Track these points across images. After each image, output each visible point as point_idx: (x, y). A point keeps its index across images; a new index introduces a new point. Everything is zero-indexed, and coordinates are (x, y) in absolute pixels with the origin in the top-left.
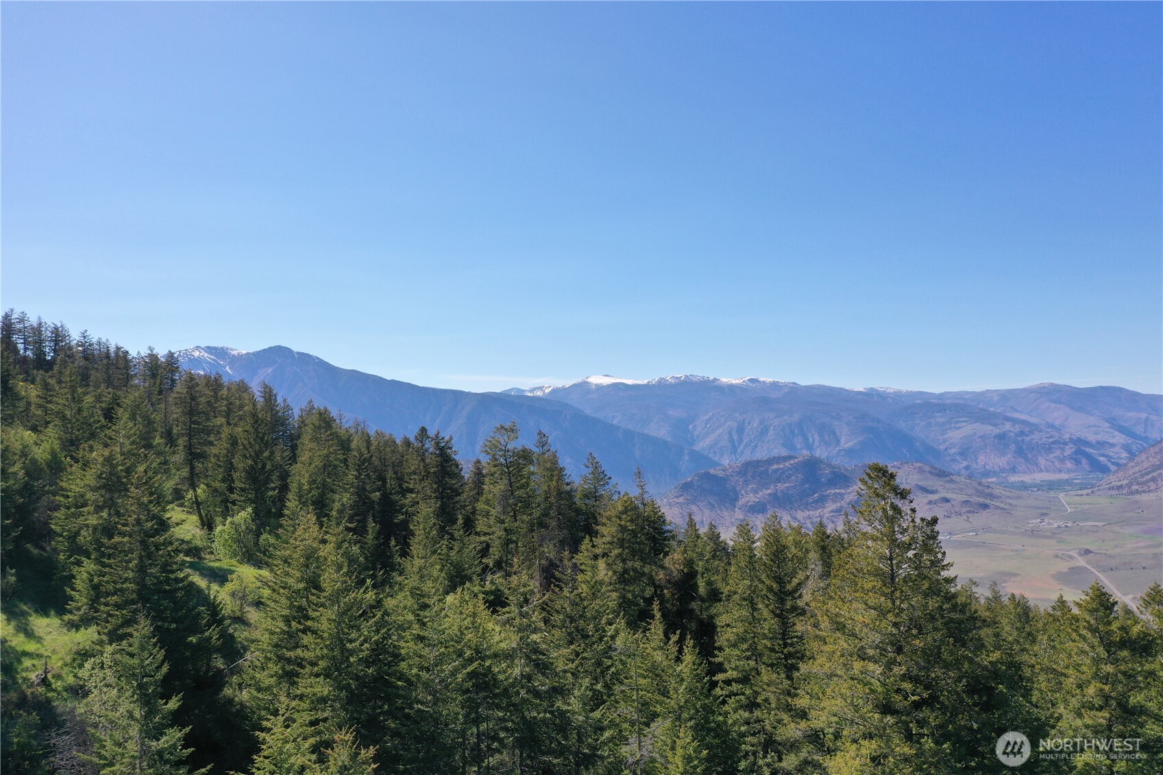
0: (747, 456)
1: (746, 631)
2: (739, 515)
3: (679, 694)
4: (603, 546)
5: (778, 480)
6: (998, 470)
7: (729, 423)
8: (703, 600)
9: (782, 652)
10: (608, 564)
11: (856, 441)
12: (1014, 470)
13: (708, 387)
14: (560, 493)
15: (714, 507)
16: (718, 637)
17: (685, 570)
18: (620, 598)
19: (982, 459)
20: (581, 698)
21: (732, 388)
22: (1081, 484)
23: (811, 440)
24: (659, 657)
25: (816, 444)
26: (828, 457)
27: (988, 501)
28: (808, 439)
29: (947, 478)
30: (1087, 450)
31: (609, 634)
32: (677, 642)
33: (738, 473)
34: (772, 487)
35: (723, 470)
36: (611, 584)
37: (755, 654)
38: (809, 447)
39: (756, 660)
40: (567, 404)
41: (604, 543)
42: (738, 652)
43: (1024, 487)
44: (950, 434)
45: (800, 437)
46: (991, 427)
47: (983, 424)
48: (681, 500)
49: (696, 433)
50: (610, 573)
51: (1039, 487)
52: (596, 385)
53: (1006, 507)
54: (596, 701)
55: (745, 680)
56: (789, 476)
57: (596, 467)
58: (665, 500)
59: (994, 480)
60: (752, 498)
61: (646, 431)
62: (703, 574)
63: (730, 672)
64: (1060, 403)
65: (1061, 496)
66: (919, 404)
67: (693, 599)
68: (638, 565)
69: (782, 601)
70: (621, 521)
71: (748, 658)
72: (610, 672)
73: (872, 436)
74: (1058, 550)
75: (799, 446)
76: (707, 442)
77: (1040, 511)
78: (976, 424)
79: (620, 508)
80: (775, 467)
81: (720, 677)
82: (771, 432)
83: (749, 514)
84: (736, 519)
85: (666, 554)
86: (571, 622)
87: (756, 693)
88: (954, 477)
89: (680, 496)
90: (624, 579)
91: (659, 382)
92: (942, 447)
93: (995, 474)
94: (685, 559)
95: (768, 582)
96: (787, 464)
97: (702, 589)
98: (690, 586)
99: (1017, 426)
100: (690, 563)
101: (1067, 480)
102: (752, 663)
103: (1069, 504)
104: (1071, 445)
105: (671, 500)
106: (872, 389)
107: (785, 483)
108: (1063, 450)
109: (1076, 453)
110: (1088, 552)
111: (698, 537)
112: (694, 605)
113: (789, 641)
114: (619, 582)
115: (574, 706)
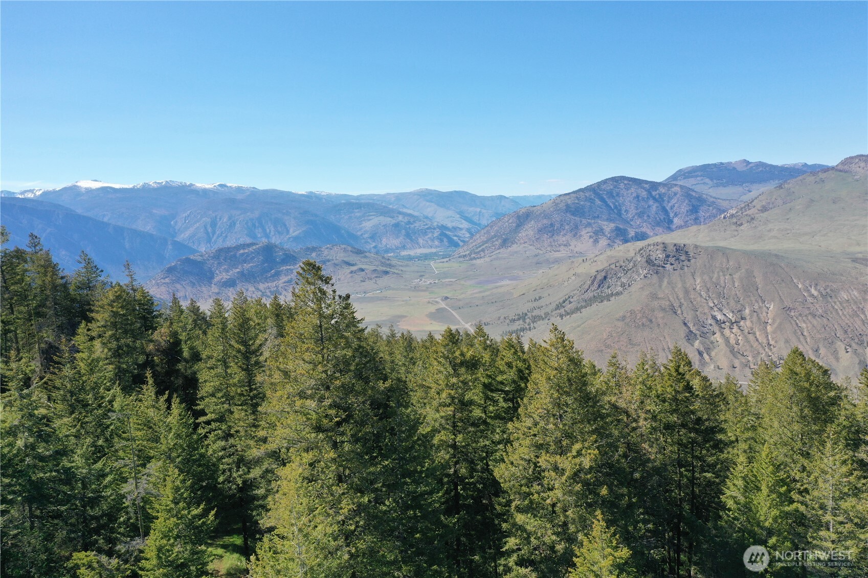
0: (220, 244)
1: (221, 384)
2: (214, 289)
3: (168, 440)
4: (98, 329)
5: (245, 261)
6: (394, 247)
7: (204, 219)
8: (187, 361)
9: (249, 396)
10: (104, 344)
11: (301, 231)
12: (404, 247)
13: (187, 191)
14: (55, 287)
15: (194, 284)
16: (199, 391)
17: (171, 341)
18: (115, 368)
19: (384, 240)
20: (82, 456)
21: (205, 192)
22: (443, 255)
23: (268, 230)
24: (151, 413)
25: (272, 233)
26: (281, 243)
27: (388, 269)
28: (266, 230)
29: (363, 255)
30: (447, 232)
31: (107, 399)
32: (166, 401)
33: (213, 257)
34: (240, 267)
35: (201, 256)
36: (107, 359)
37: (229, 398)
38: (267, 236)
39: (229, 403)
40: (60, 205)
41: (99, 327)
42: (215, 400)
43: (410, 258)
44: (364, 224)
45: (260, 229)
46: (390, 219)
47: (385, 216)
48: (167, 280)
49: (177, 228)
50: (106, 350)
51: (419, 258)
52: (86, 189)
53: (400, 272)
54: (98, 453)
55: (221, 419)
56: (253, 258)
57: (89, 262)
58: (154, 282)
59: (392, 254)
60: (225, 276)
61: (134, 227)
62: (186, 342)
63: (209, 415)
64: (432, 202)
65: (432, 263)
66: (344, 203)
67: (179, 361)
68: (129, 341)
69: (247, 358)
70: (113, 308)
71: (223, 403)
72: (110, 430)
73: (312, 227)
74: (430, 298)
75: (259, 236)
76: (187, 234)
77: (420, 274)
78: (380, 217)
79: (111, 298)
80: (242, 251)
81: (202, 419)
82: (238, 225)
83: (223, 288)
84: (213, 293)
85: (155, 329)
86: (72, 396)
87: (230, 427)
88: (367, 254)
89: (166, 277)
90: (117, 353)
91: (144, 186)
92: (359, 233)
93: (392, 250)
94: (171, 331)
95: (236, 346)
96: (250, 249)
97: (186, 354)
98: (176, 352)
99: (406, 218)
100: (175, 334)
101: (435, 253)
102: (226, 406)
103: (436, 268)
104: (438, 230)
105: (159, 281)
106: (311, 192)
107: (249, 263)
108: (433, 233)
109: (440, 235)
110: (447, 298)
111: (182, 312)
112: (181, 366)
113: (254, 387)
114: (114, 356)
115: (77, 462)
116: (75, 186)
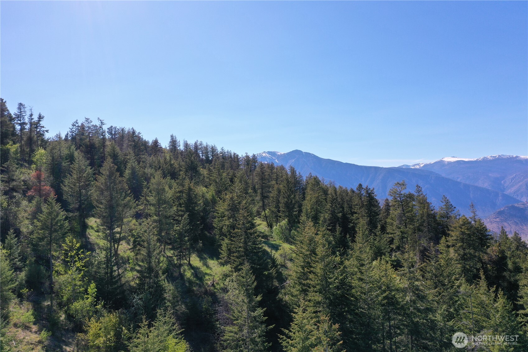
3: (496, 318)
4: (452, 241)
7: (526, 180)
8: (511, 272)
10: (455, 250)
13: (513, 161)
14: (429, 215)
15: (517, 224)
16: (519, 291)
17: (500, 256)
18: (462, 267)
20: (441, 315)
24: (484, 298)
31: (456, 284)
32: (494, 292)
35: (523, 205)
36: (457, 260)
40: (432, 172)
41: (453, 240)
48: (498, 220)
49: (506, 185)
50: (456, 255)
52: (448, 162)
54: (450, 317)
57: (447, 202)
58: (488, 220)
61: (476, 184)
62: (510, 258)
67: (505, 270)
68: (472, 251)
70: (462, 229)
72: (458, 304)
76: (513, 189)
79: (461, 223)
81: (521, 312)
85: (488, 247)
86: (436, 277)
89: (497, 218)
90: (464, 258)
91: (483, 159)
94: (499, 250)
97: (510, 266)
98: (503, 264)
100: (502, 252)
105: (492, 220)
111: (507, 239)
112: (506, 274)
114: (461, 259)
115: (438, 318)
116: (442, 161)
